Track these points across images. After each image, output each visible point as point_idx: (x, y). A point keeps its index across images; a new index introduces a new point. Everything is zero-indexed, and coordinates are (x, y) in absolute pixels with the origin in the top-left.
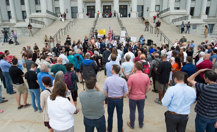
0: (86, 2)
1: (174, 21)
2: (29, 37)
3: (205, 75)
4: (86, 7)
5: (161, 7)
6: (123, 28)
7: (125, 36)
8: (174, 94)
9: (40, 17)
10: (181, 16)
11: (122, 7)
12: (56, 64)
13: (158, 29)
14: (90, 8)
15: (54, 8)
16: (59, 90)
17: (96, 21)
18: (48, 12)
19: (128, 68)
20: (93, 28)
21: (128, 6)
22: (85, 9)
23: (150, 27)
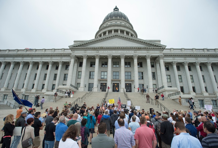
0: (100, 81)
1: (169, 95)
2: (53, 103)
3: (204, 125)
4: (100, 84)
5: (157, 86)
6: (129, 100)
7: (130, 105)
8: (180, 143)
9: (65, 89)
10: (174, 92)
11: (127, 84)
12: (72, 119)
13: (157, 101)
14: (103, 85)
15: (76, 83)
16: (71, 132)
17: (107, 94)
18: (71, 85)
19: (135, 128)
20: (105, 99)
21: (132, 84)
22: (99, 85)
23: (150, 100)
